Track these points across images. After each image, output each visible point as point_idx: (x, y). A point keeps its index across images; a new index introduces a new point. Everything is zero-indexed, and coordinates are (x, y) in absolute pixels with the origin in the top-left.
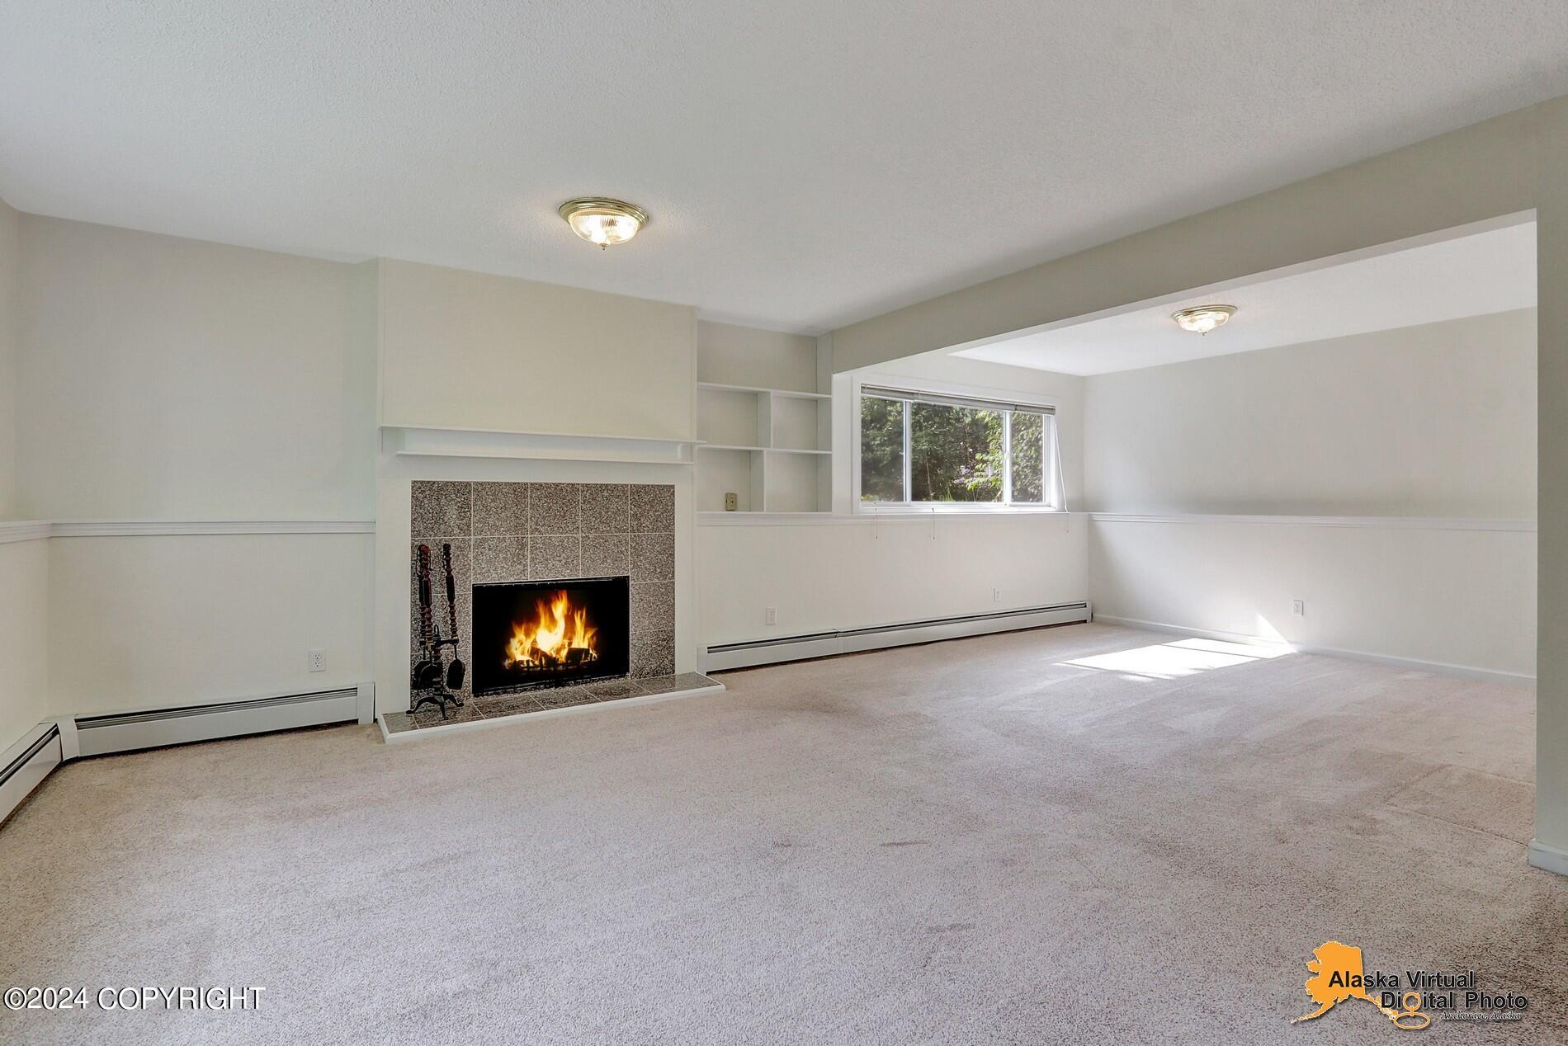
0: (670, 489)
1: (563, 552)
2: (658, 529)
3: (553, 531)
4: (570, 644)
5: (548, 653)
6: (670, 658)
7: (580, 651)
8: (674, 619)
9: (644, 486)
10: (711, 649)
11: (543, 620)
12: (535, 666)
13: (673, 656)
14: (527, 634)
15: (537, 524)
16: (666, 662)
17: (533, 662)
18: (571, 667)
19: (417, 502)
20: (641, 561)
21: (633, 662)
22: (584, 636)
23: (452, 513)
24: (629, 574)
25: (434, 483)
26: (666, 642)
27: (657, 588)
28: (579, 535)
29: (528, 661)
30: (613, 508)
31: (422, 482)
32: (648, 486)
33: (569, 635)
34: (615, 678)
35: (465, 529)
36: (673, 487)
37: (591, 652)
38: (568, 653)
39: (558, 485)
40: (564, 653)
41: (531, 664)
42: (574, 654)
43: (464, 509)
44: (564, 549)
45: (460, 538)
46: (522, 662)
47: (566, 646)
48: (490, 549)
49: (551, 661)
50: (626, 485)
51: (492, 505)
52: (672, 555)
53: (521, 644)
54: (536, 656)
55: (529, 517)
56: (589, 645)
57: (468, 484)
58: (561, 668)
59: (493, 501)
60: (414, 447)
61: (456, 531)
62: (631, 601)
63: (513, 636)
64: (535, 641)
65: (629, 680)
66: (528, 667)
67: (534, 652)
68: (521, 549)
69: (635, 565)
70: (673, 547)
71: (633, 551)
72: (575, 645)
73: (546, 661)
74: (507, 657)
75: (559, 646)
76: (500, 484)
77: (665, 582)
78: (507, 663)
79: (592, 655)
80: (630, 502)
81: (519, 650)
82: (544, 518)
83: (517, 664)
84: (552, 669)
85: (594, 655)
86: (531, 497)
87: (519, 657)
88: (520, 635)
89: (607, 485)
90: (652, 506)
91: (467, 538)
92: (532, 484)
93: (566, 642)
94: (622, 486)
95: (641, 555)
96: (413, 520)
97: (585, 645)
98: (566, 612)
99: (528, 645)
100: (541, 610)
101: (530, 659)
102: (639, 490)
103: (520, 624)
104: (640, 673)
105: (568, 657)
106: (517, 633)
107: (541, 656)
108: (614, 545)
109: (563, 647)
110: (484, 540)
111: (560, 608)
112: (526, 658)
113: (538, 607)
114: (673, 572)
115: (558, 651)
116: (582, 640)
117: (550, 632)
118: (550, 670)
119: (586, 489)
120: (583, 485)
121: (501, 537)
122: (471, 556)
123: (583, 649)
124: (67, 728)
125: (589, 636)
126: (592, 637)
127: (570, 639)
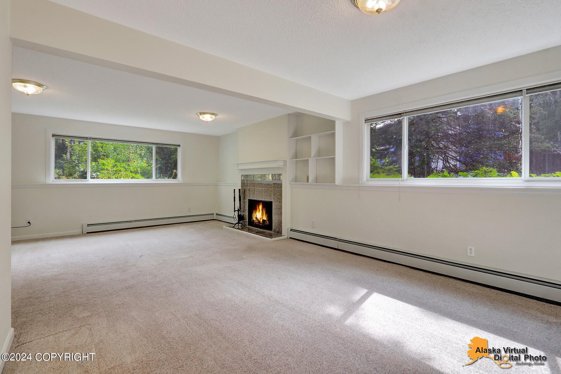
0: (281, 176)
1: (261, 193)
2: (279, 189)
3: (259, 187)
8: (282, 217)
10: (291, 230)
11: (258, 210)
12: (257, 222)
13: (282, 228)
14: (255, 213)
15: (257, 185)
16: (280, 230)
18: (263, 225)
19: (242, 180)
21: (273, 227)
24: (272, 201)
26: (281, 224)
27: (279, 205)
28: (264, 188)
29: (255, 220)
31: (243, 175)
32: (277, 174)
34: (270, 231)
36: (282, 174)
39: (260, 175)
40: (262, 220)
43: (247, 181)
48: (250, 191)
49: (259, 222)
51: (251, 180)
54: (257, 220)
56: (267, 219)
57: (248, 175)
58: (261, 224)
61: (246, 186)
62: (273, 209)
63: (253, 213)
65: (272, 233)
66: (255, 222)
67: (256, 218)
68: (255, 191)
69: (273, 199)
70: (282, 195)
71: (273, 194)
72: (263, 219)
74: (252, 218)
76: (252, 175)
79: (267, 222)
83: (253, 220)
91: (247, 188)
93: (262, 217)
95: (275, 196)
96: (241, 183)
98: (262, 208)
99: (255, 216)
100: (257, 207)
103: (254, 210)
104: (274, 231)
105: (262, 222)
108: (270, 191)
110: (249, 189)
114: (282, 203)
115: (260, 219)
116: (265, 218)
117: (259, 213)
118: (259, 224)
120: (264, 175)
121: (252, 188)
122: (248, 192)
123: (265, 220)
124: (215, 214)
125: (266, 216)
126: (267, 217)
127: (263, 216)
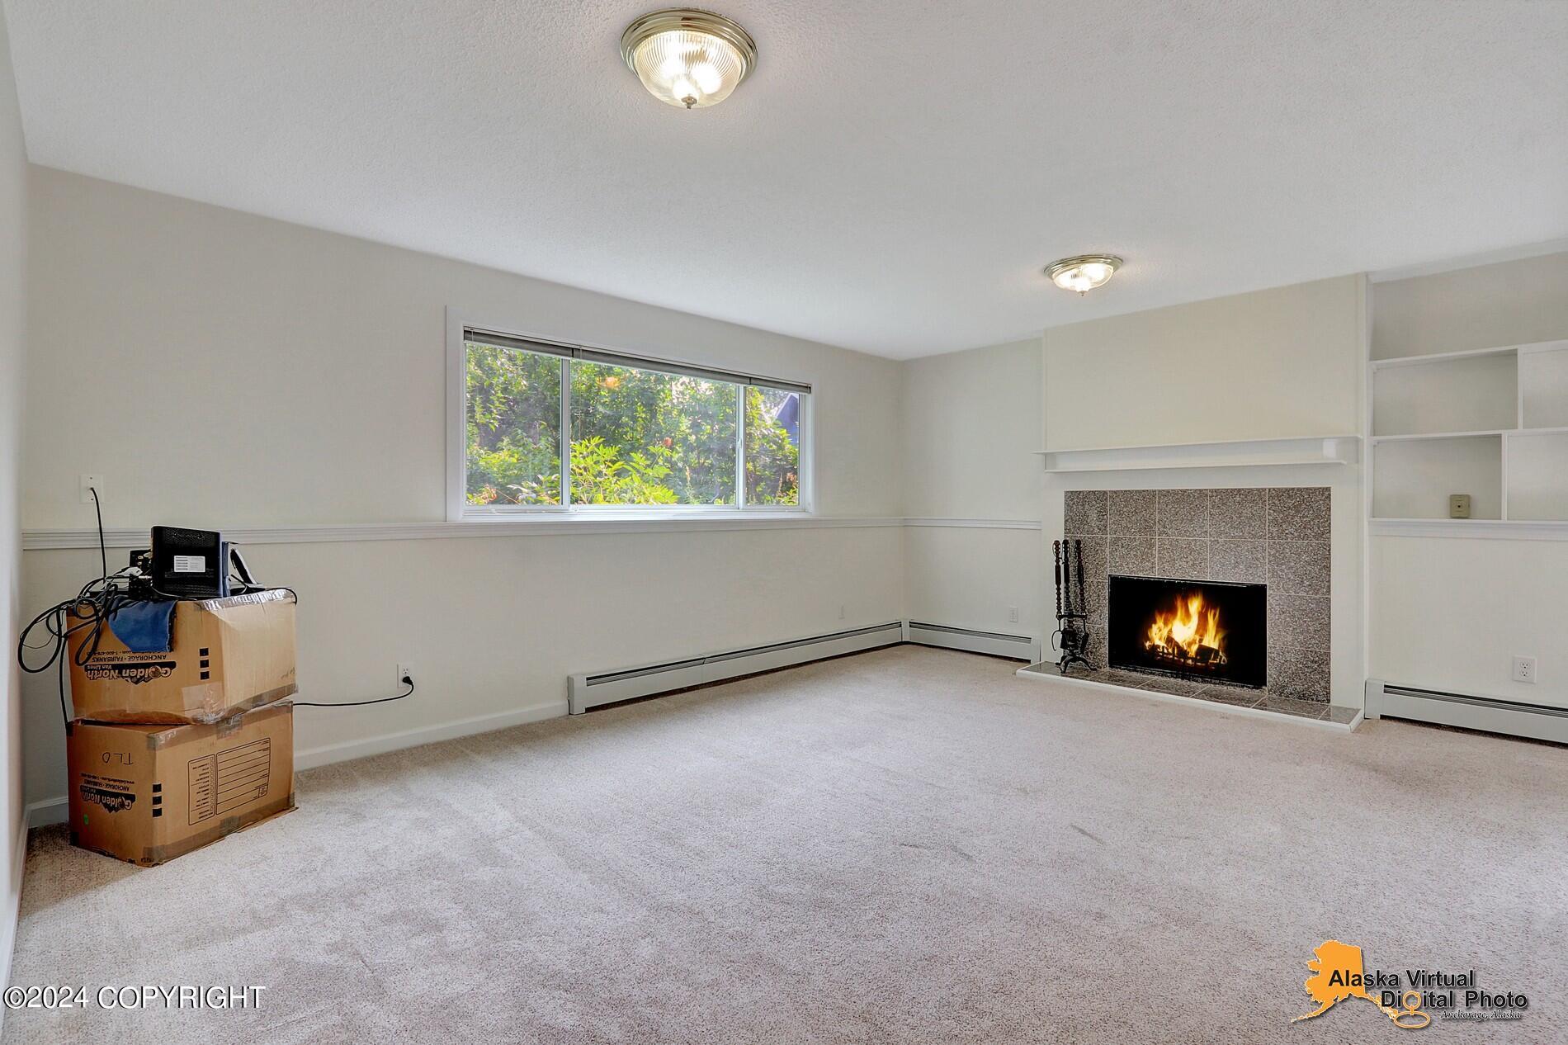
0: (1325, 493)
1: (1190, 554)
2: (1306, 537)
3: (1179, 535)
4: (1201, 641)
5: (1181, 645)
6: (1323, 684)
7: (1210, 650)
8: (1329, 640)
9: (1287, 490)
10: (1389, 689)
11: (1180, 612)
12: (1169, 654)
13: (1328, 682)
14: (1166, 623)
15: (1165, 527)
16: (1317, 687)
17: (1167, 649)
18: (1199, 664)
19: (1069, 507)
20: (1282, 570)
21: (1270, 676)
22: (1215, 636)
23: (1093, 516)
24: (1267, 583)
25: (1080, 492)
26: (1320, 664)
27: (1304, 602)
28: (1207, 539)
29: (1163, 647)
30: (1247, 512)
31: (1072, 492)
32: (1294, 489)
33: (1201, 631)
34: (1249, 688)
35: (1103, 530)
36: (1328, 489)
37: (1221, 654)
38: (1198, 649)
39: (1185, 491)
40: (1195, 648)
41: (1166, 651)
42: (1204, 652)
43: (1102, 512)
44: (1192, 551)
45: (1099, 536)
46: (1158, 646)
47: (1197, 642)
48: (1122, 547)
49: (1183, 653)
50: (1264, 490)
51: (1125, 510)
52: (1328, 568)
53: (1160, 631)
54: (1170, 644)
55: (1157, 520)
56: (1219, 646)
57: (1105, 492)
58: (1190, 662)
59: (1126, 506)
60: (1064, 465)
61: (1096, 530)
62: (1268, 612)
63: (1155, 622)
64: (1170, 631)
65: (1264, 693)
66: (1163, 652)
67: (1169, 640)
68: (1149, 549)
69: (1274, 574)
70: (1329, 559)
71: (1271, 558)
72: (1204, 644)
73: (1178, 651)
74: (1148, 639)
75: (1191, 640)
76: (1131, 492)
77: (1317, 597)
78: (1147, 644)
79: (1221, 657)
80: (1268, 507)
81: (1157, 635)
82: (1171, 522)
83: (1154, 647)
84: (1182, 660)
85: (1223, 658)
86: (1159, 502)
87: (1157, 642)
88: (1160, 623)
89: (1239, 490)
90: (1297, 511)
91: (1103, 536)
92: (1159, 491)
93: (1198, 638)
94: (1258, 490)
95: (1282, 564)
96: (1066, 521)
97: (1214, 645)
98: (1200, 609)
99: (1165, 633)
100: (1179, 604)
101: (1165, 645)
102: (1281, 495)
103: (1161, 614)
104: (1280, 690)
105: (1197, 653)
106: (1158, 621)
107: (1175, 645)
108: (1248, 551)
109: (1194, 642)
110: (1118, 539)
111: (1195, 605)
112: (1162, 644)
113: (1176, 601)
114: (1329, 587)
115: (1190, 645)
116: (1212, 641)
117: (1184, 625)
118: (1180, 661)
119: (1215, 494)
120: (1212, 491)
121: (1132, 537)
122: (1108, 551)
123: (1213, 649)
124: (905, 625)
125: (1220, 636)
126: (1223, 639)
127: (1202, 636)
